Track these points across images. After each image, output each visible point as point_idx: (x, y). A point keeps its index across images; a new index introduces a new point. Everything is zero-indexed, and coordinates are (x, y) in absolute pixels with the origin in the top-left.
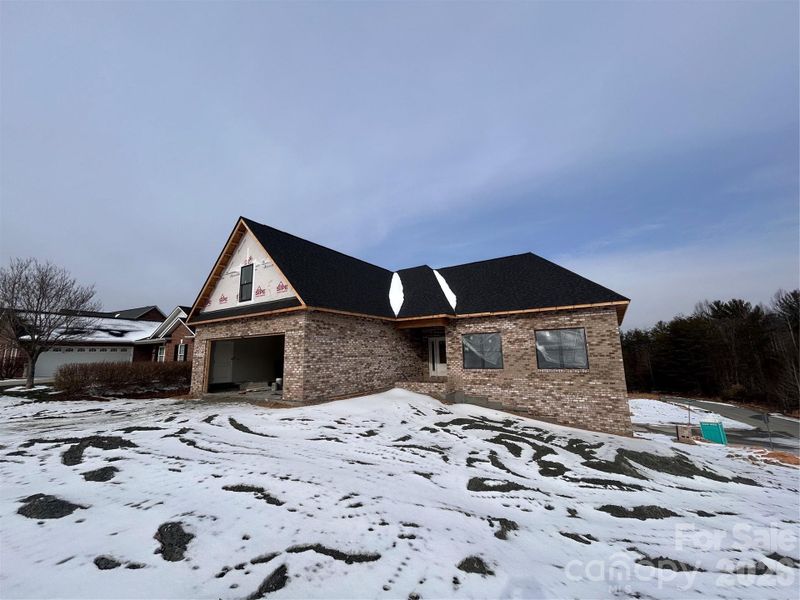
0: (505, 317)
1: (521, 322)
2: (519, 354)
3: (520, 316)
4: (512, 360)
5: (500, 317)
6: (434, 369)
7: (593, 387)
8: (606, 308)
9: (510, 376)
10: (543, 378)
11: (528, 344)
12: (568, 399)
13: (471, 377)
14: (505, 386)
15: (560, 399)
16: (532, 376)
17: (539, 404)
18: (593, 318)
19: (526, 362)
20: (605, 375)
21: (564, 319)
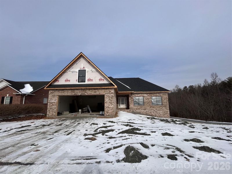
0: (145, 93)
1: (148, 94)
2: (148, 102)
3: (148, 93)
4: (146, 103)
5: (144, 93)
6: (119, 106)
7: (163, 109)
8: (166, 93)
9: (146, 107)
10: (153, 107)
11: (150, 100)
12: (158, 112)
13: (136, 108)
14: (144, 110)
15: (157, 112)
16: (151, 107)
17: (152, 113)
18: (163, 95)
19: (150, 104)
20: (165, 106)
21: (158, 94)
